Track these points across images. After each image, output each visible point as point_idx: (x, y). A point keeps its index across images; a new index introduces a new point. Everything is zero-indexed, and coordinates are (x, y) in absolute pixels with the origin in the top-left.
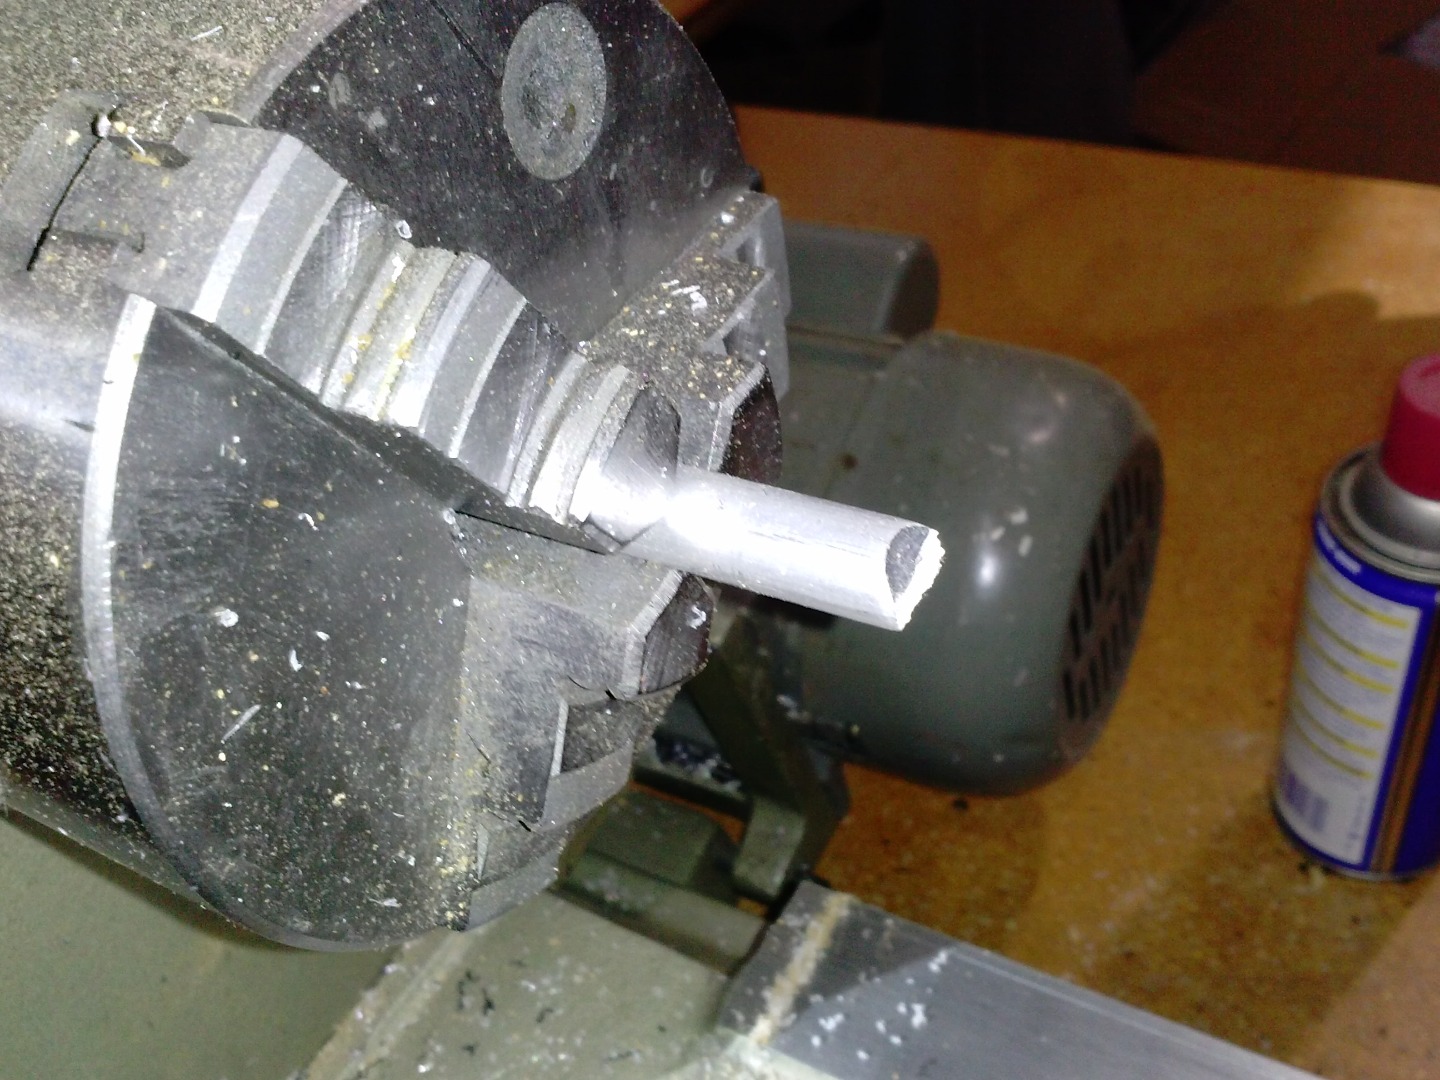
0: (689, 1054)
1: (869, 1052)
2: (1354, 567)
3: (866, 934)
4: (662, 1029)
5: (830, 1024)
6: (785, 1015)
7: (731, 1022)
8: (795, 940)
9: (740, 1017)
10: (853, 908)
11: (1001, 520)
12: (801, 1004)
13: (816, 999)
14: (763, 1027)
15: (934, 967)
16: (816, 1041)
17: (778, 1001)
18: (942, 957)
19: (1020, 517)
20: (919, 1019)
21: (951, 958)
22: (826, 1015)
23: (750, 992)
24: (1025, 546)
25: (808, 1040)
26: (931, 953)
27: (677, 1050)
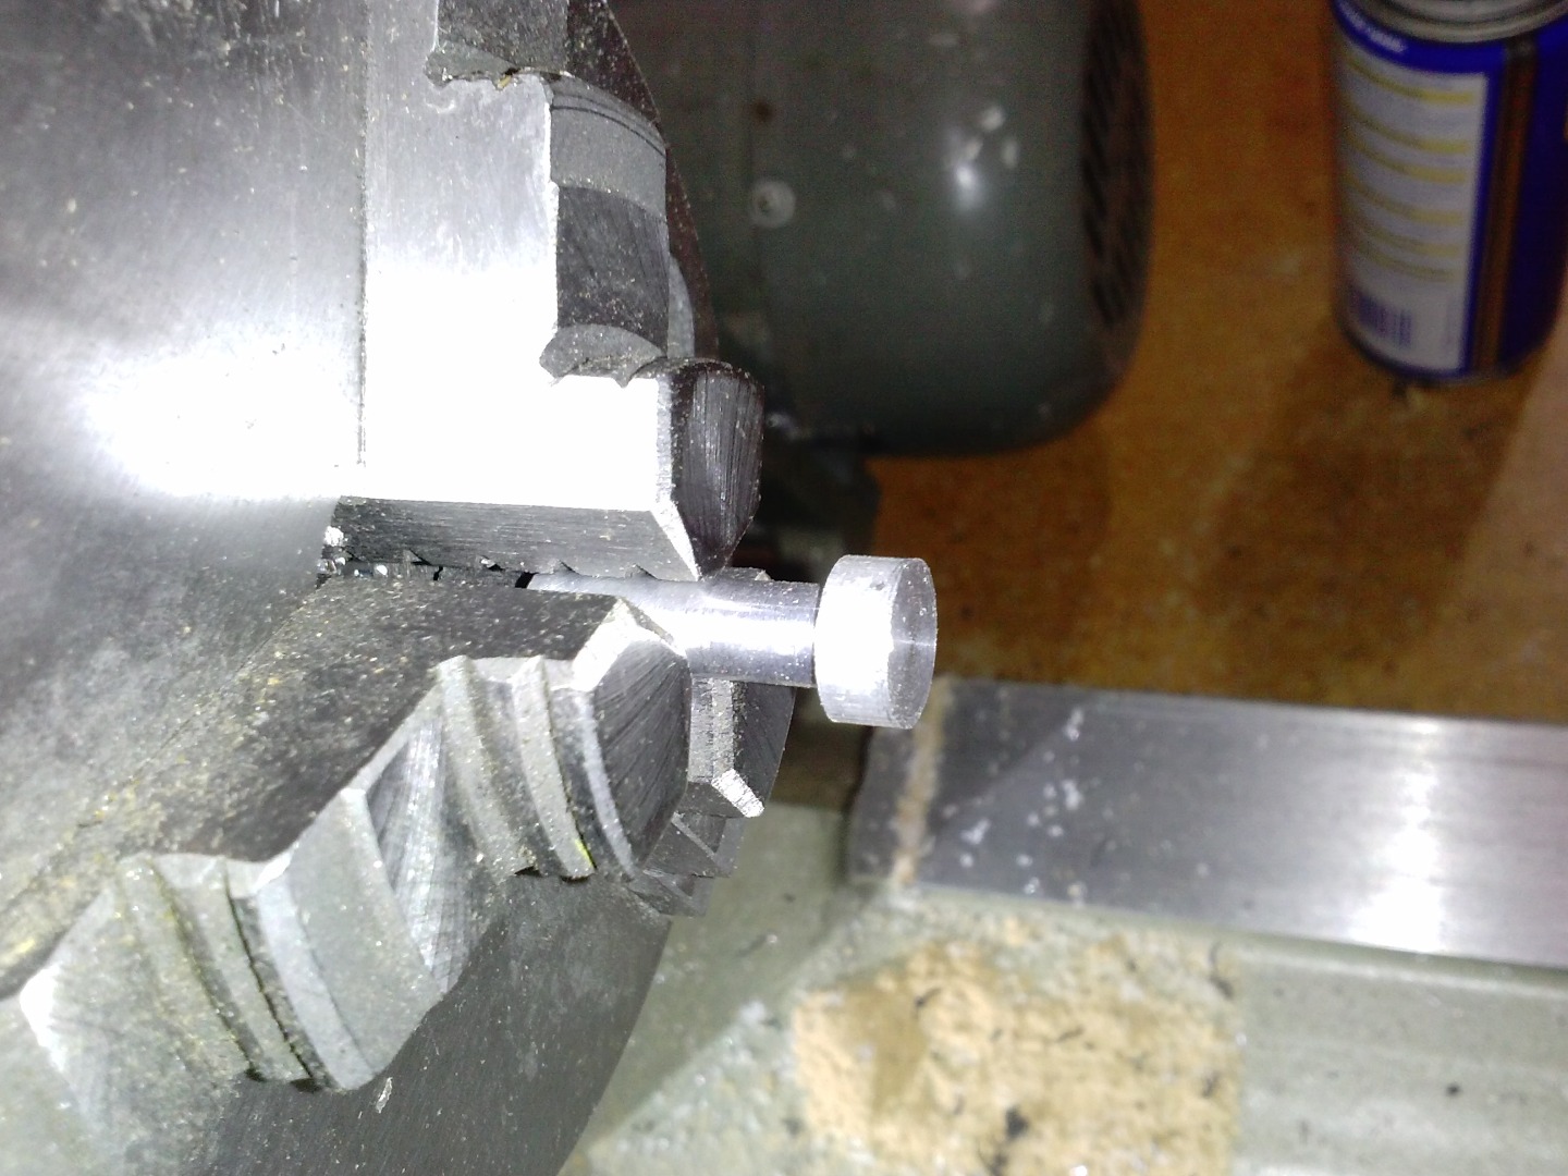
0: (829, 918)
1: (1031, 853)
2: (1395, 45)
3: (981, 716)
4: (790, 898)
5: (976, 835)
6: (922, 842)
7: (863, 867)
8: (903, 748)
9: (873, 859)
10: (957, 691)
11: (971, 128)
12: (937, 824)
13: (950, 811)
14: (903, 866)
15: (1072, 732)
16: (967, 860)
17: (909, 826)
18: (1077, 717)
19: (993, 119)
20: (1073, 798)
21: (1087, 715)
22: (970, 826)
23: (873, 826)
24: (1010, 153)
25: (956, 862)
26: (1063, 717)
27: (815, 918)
